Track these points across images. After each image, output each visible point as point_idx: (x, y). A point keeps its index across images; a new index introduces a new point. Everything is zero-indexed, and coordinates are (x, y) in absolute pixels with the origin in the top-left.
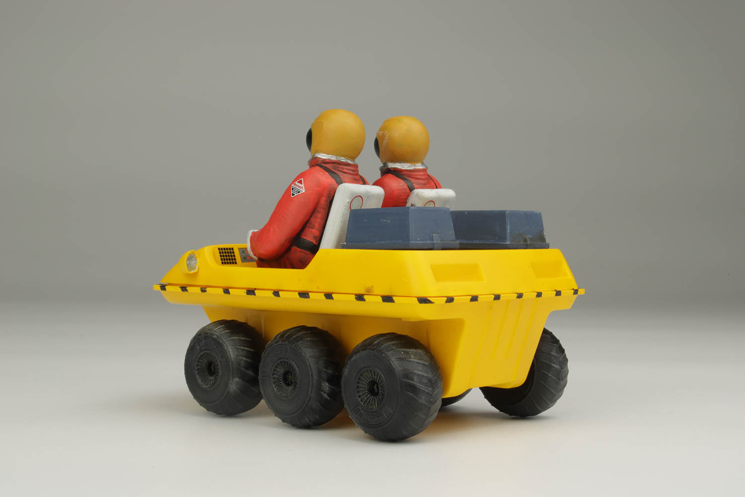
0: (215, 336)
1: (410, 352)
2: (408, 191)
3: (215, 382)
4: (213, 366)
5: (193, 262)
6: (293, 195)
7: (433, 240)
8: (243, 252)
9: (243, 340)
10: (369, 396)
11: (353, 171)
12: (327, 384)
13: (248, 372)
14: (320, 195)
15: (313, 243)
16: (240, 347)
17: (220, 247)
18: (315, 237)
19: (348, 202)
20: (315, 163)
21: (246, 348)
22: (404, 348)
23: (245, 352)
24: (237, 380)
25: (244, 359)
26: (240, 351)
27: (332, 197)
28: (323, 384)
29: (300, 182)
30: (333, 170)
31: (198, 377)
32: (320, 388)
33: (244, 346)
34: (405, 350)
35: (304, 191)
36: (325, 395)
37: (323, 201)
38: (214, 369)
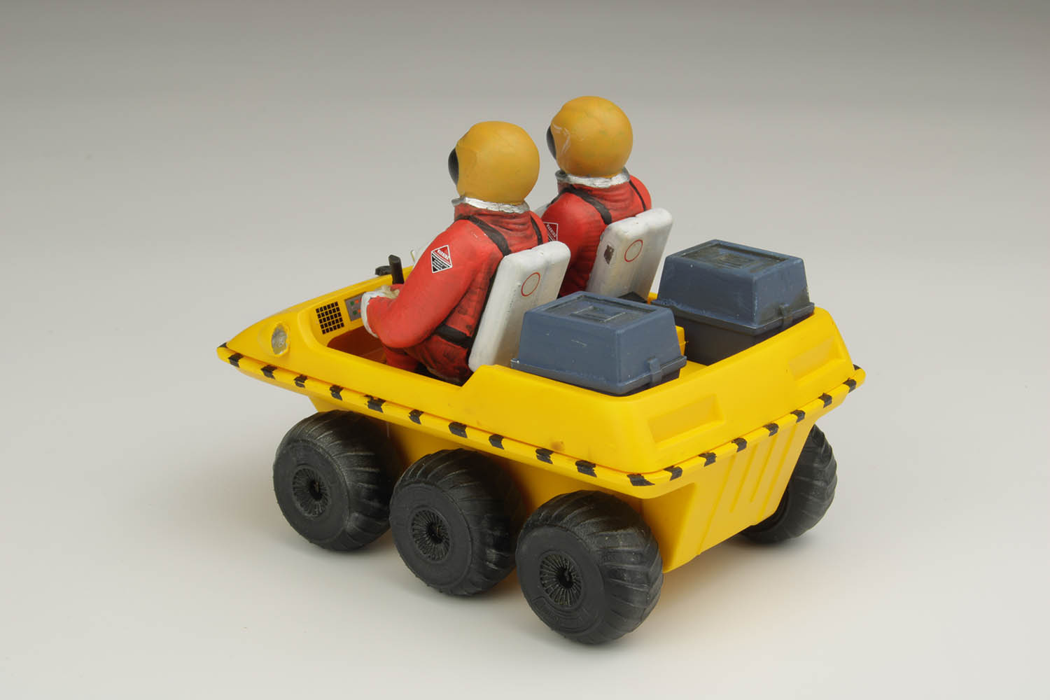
0: (321, 450)
1: (618, 536)
2: (602, 223)
3: (323, 511)
4: (317, 484)
5: (281, 340)
6: (435, 270)
7: (649, 370)
8: (352, 303)
9: (362, 456)
10: (557, 585)
11: (523, 224)
12: (494, 551)
13: (372, 503)
14: (475, 272)
15: (466, 334)
16: (359, 469)
17: (319, 307)
18: (468, 327)
19: (519, 286)
20: (465, 215)
21: (367, 469)
22: (609, 531)
23: (366, 475)
24: (357, 515)
25: (366, 485)
26: (359, 474)
27: (493, 271)
28: (488, 552)
29: (444, 250)
30: (493, 226)
31: (294, 498)
32: (483, 558)
33: (365, 467)
34: (610, 533)
35: (451, 267)
36: (492, 566)
37: (480, 278)
38: (320, 489)
